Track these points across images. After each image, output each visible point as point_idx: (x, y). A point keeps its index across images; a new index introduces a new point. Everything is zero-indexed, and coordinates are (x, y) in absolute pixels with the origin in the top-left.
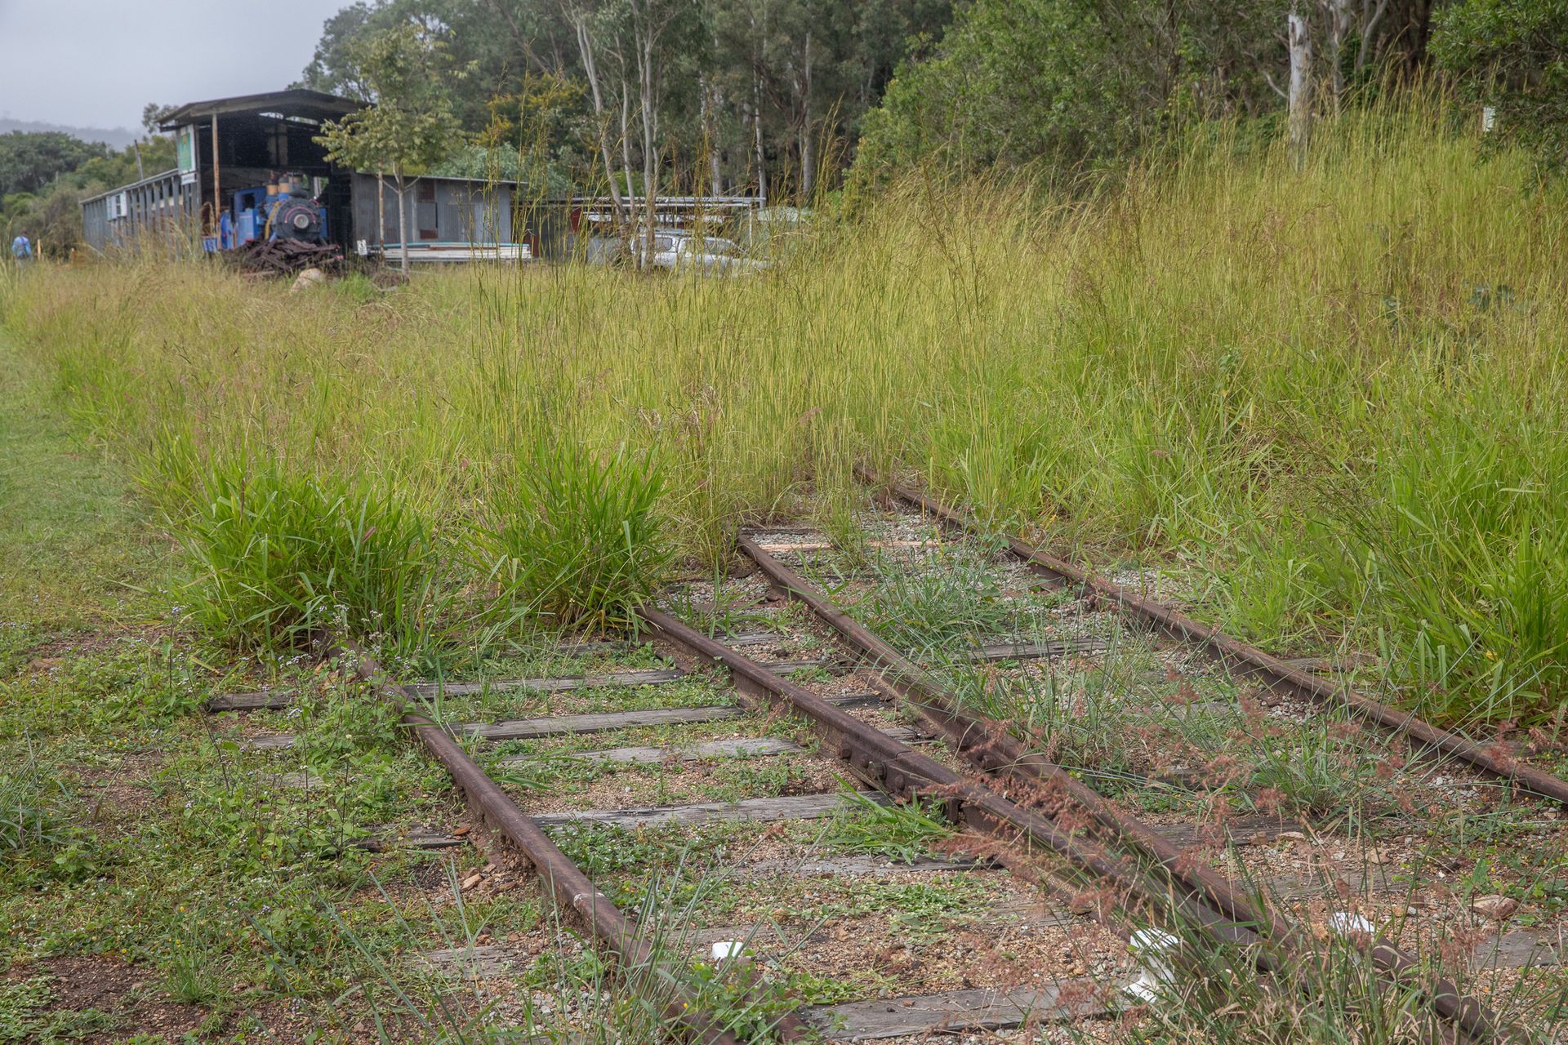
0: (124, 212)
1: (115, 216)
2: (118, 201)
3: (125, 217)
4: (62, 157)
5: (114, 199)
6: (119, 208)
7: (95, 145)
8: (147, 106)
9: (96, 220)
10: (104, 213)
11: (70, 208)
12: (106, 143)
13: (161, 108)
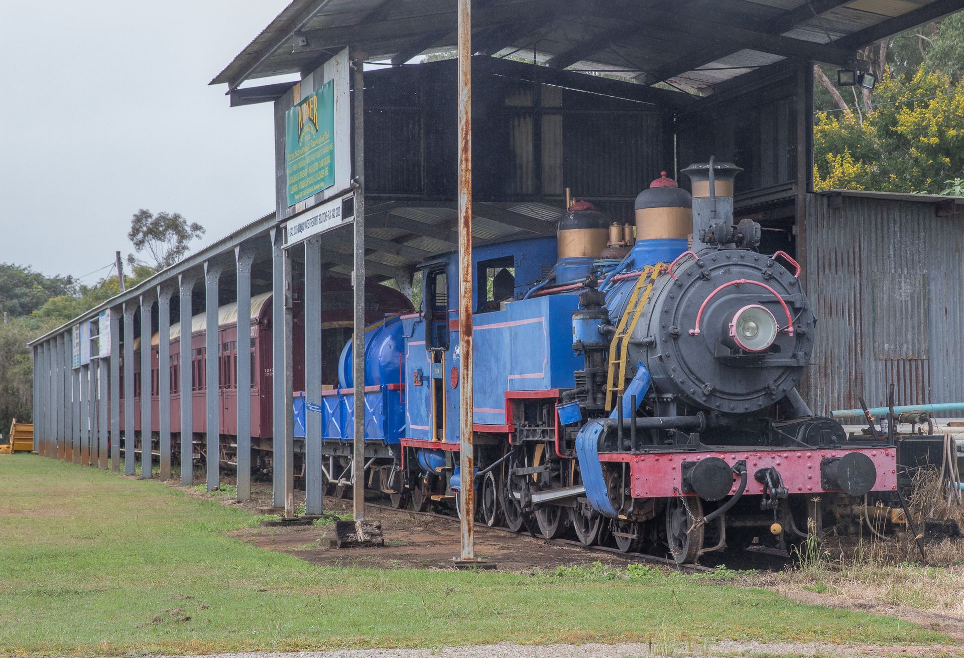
0: (105, 348)
1: (86, 358)
2: (95, 329)
3: (107, 360)
4: (17, 296)
5: (86, 328)
6: (94, 344)
7: (56, 280)
8: (137, 212)
9: (54, 372)
10: (67, 357)
11: (18, 357)
12: (75, 277)
13: (155, 216)
